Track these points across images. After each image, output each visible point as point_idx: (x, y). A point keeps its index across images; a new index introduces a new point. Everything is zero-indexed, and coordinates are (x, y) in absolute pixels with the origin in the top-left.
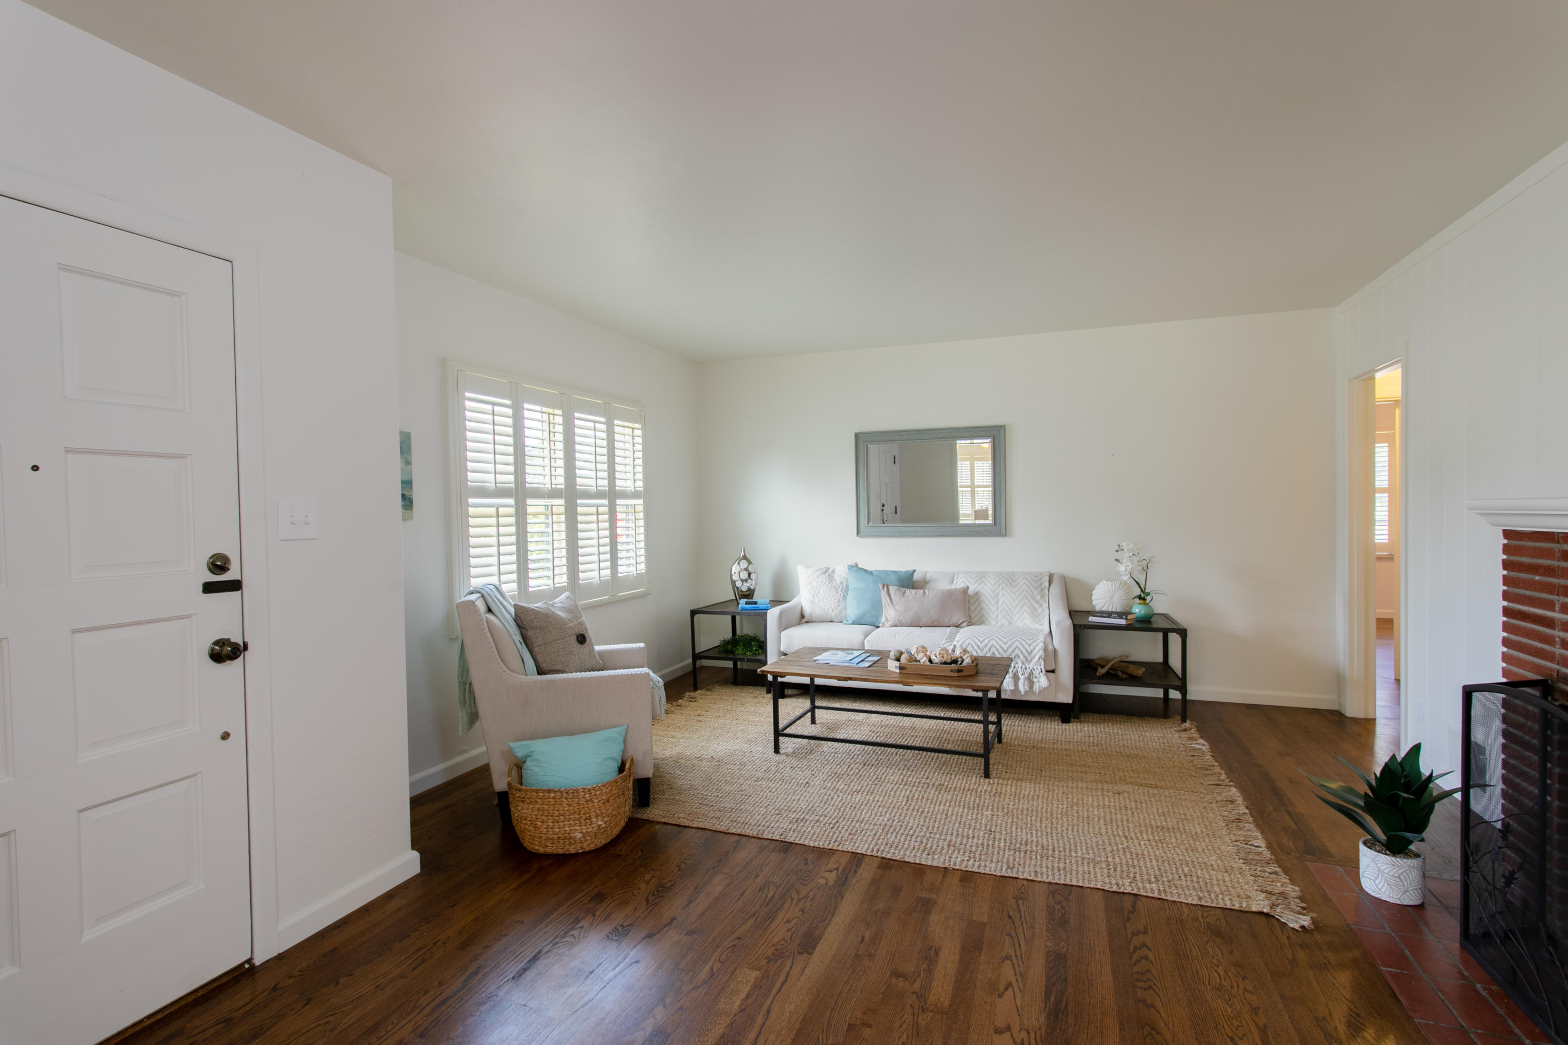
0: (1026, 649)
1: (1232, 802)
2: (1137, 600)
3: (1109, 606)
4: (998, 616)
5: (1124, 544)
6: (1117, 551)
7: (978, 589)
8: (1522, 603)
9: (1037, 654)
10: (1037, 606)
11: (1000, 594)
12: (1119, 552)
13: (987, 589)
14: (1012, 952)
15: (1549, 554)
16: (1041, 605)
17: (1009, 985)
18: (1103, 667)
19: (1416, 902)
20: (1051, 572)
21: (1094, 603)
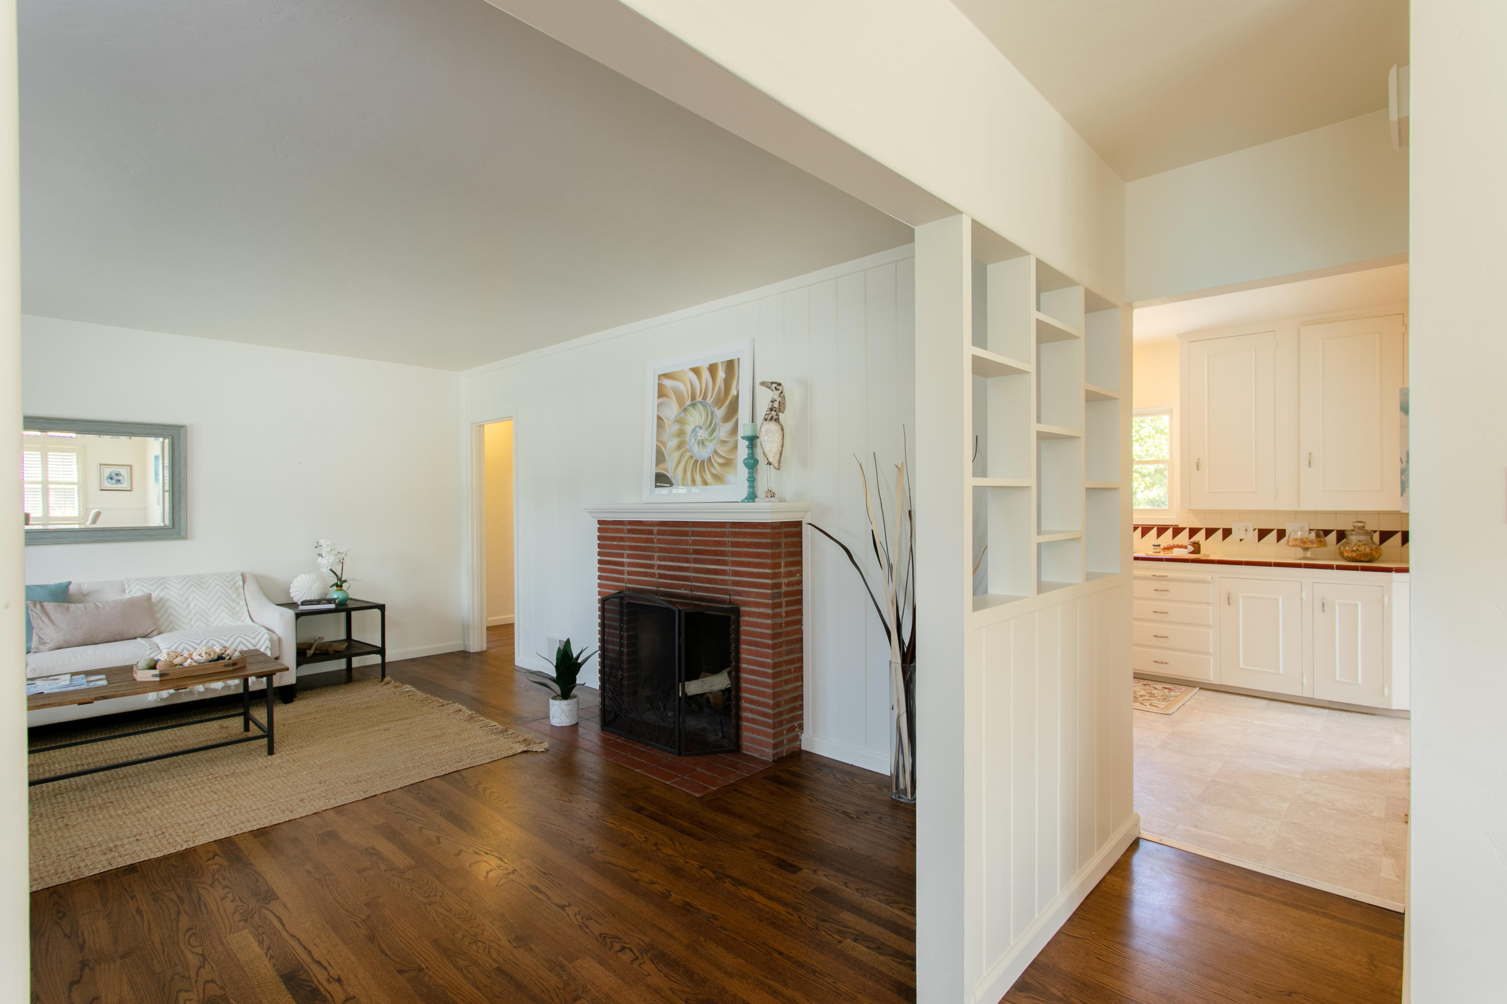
0: (250, 642)
1: (460, 710)
2: (335, 588)
3: (308, 596)
4: (191, 620)
5: (322, 541)
6: (316, 547)
7: (162, 595)
8: (608, 556)
9: (262, 645)
10: (234, 605)
11: (191, 598)
12: (318, 548)
13: (172, 594)
14: (420, 825)
15: (621, 531)
16: (238, 604)
17: (438, 838)
18: (310, 649)
19: (574, 723)
20: (242, 571)
21: (292, 595)
